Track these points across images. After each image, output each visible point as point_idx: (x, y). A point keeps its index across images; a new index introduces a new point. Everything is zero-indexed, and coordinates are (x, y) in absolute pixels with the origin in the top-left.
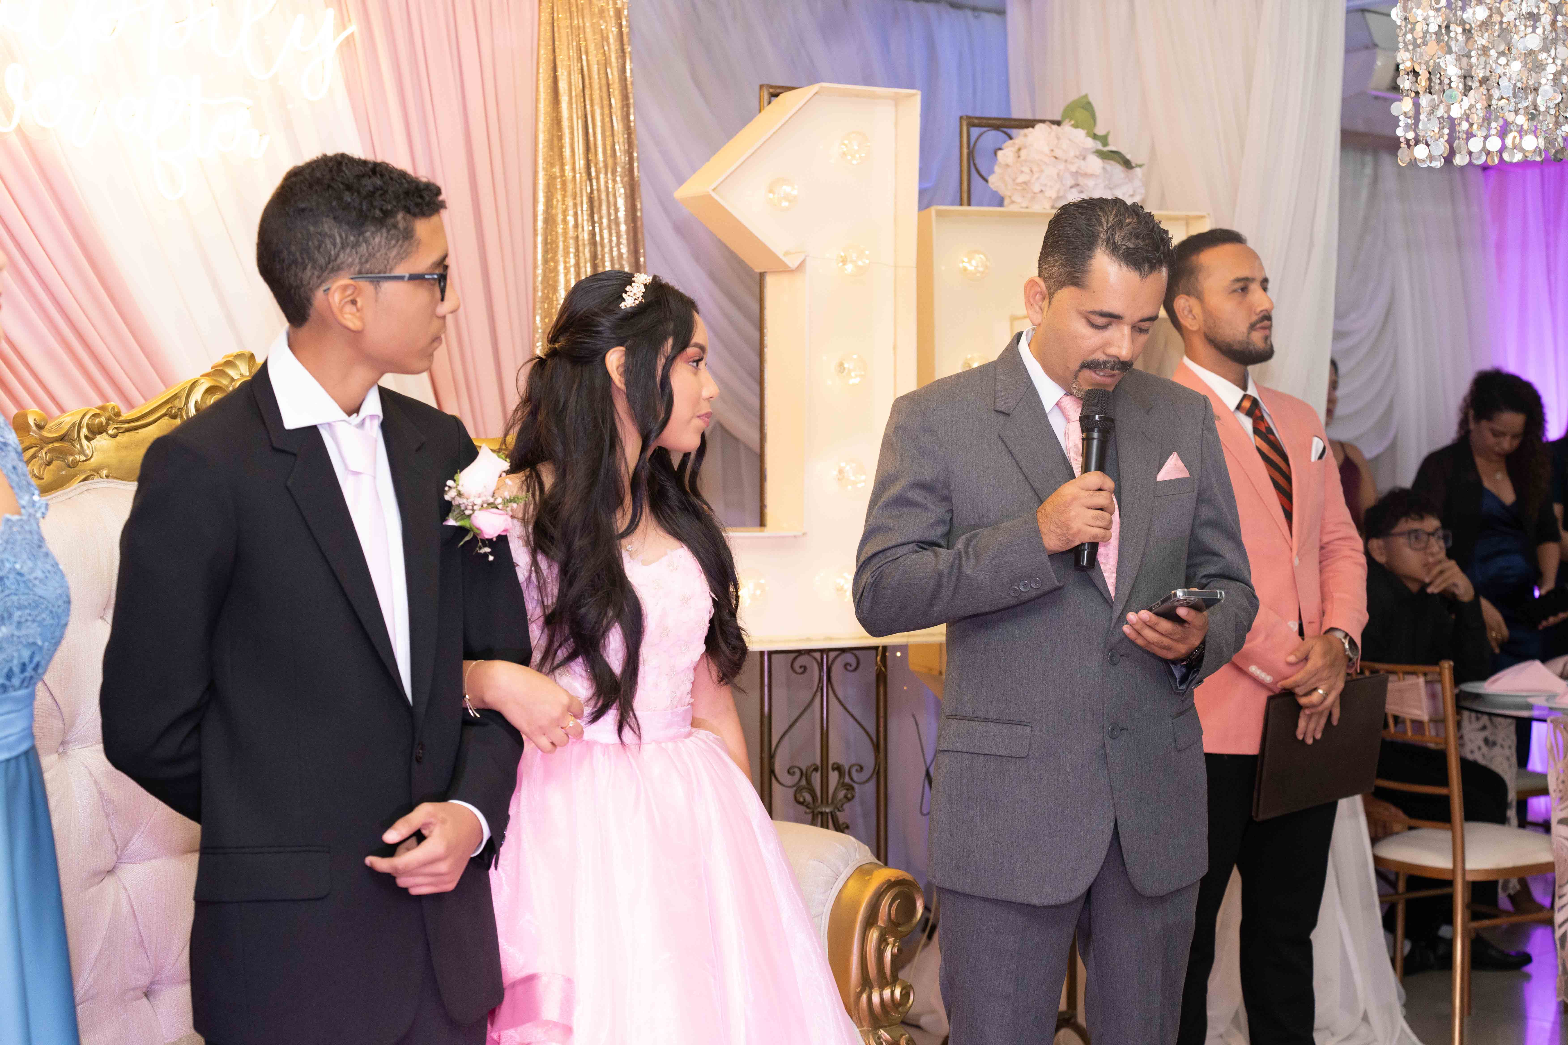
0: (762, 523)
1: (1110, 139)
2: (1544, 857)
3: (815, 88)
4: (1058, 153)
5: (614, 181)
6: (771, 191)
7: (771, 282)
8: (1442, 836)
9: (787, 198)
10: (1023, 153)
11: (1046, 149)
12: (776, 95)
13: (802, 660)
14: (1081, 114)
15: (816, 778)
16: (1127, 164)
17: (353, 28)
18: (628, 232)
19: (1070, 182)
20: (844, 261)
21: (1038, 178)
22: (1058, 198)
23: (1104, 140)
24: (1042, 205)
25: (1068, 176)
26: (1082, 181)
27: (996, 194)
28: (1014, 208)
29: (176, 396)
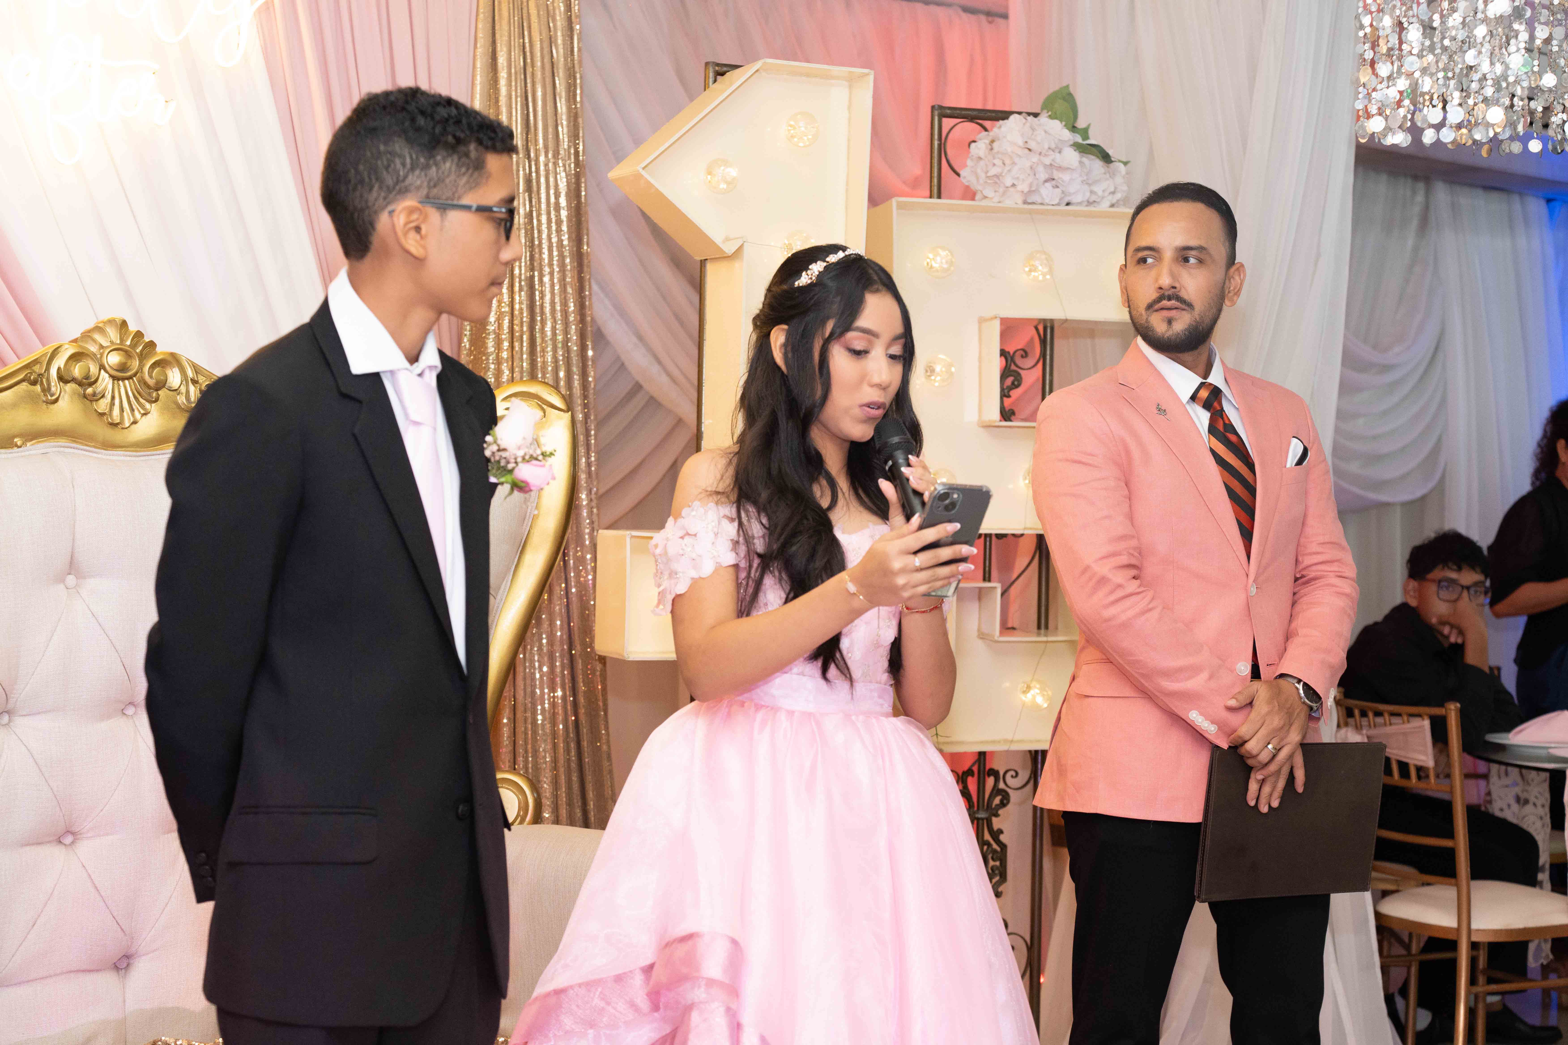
1: (1091, 133)
3: (759, 64)
4: (1032, 145)
5: (555, 164)
6: (709, 172)
7: (710, 268)
8: (1446, 892)
9: (728, 180)
10: (995, 145)
11: (1020, 142)
12: (722, 74)
14: (1060, 106)
16: (1106, 158)
18: (569, 217)
19: (1043, 175)
21: (1009, 171)
22: (1030, 192)
23: (1085, 133)
24: (1014, 200)
25: (1041, 169)
26: (1056, 175)
27: (967, 188)
28: (984, 203)
29: (36, 362)
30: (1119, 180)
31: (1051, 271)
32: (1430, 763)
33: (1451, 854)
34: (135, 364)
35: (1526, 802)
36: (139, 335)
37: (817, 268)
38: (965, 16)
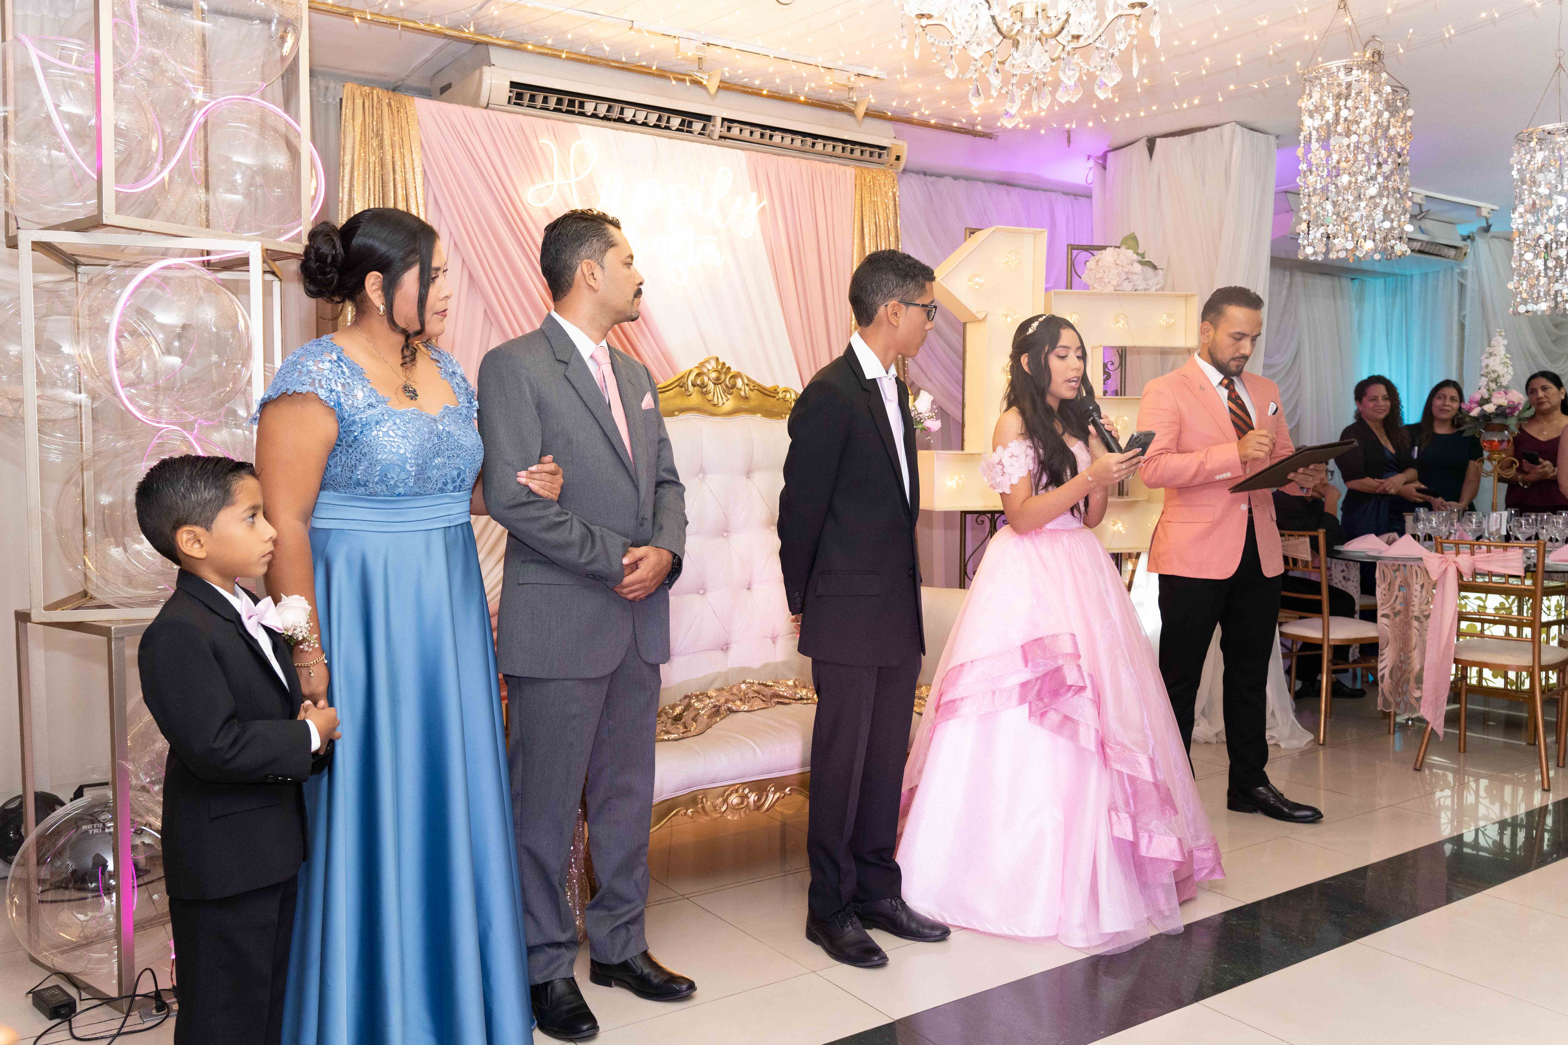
0: (962, 449)
1: (1146, 255)
2: (1373, 634)
3: (993, 228)
4: (1118, 262)
6: (970, 281)
7: (969, 327)
8: (1317, 622)
9: (978, 284)
10: (1100, 263)
11: (1112, 260)
12: (973, 233)
13: (982, 518)
14: (1131, 243)
16: (1155, 267)
17: (765, 202)
19: (1124, 277)
20: (1007, 316)
21: (1107, 275)
22: (1118, 285)
23: (1143, 256)
24: (1110, 289)
25: (1123, 274)
26: (1130, 276)
27: (1085, 284)
28: (1095, 291)
29: (682, 377)
30: (1160, 278)
31: (1127, 324)
32: (1309, 559)
33: (1319, 603)
34: (723, 377)
35: (1349, 580)
36: (724, 364)
37: (1035, 325)
38: (1063, 196)
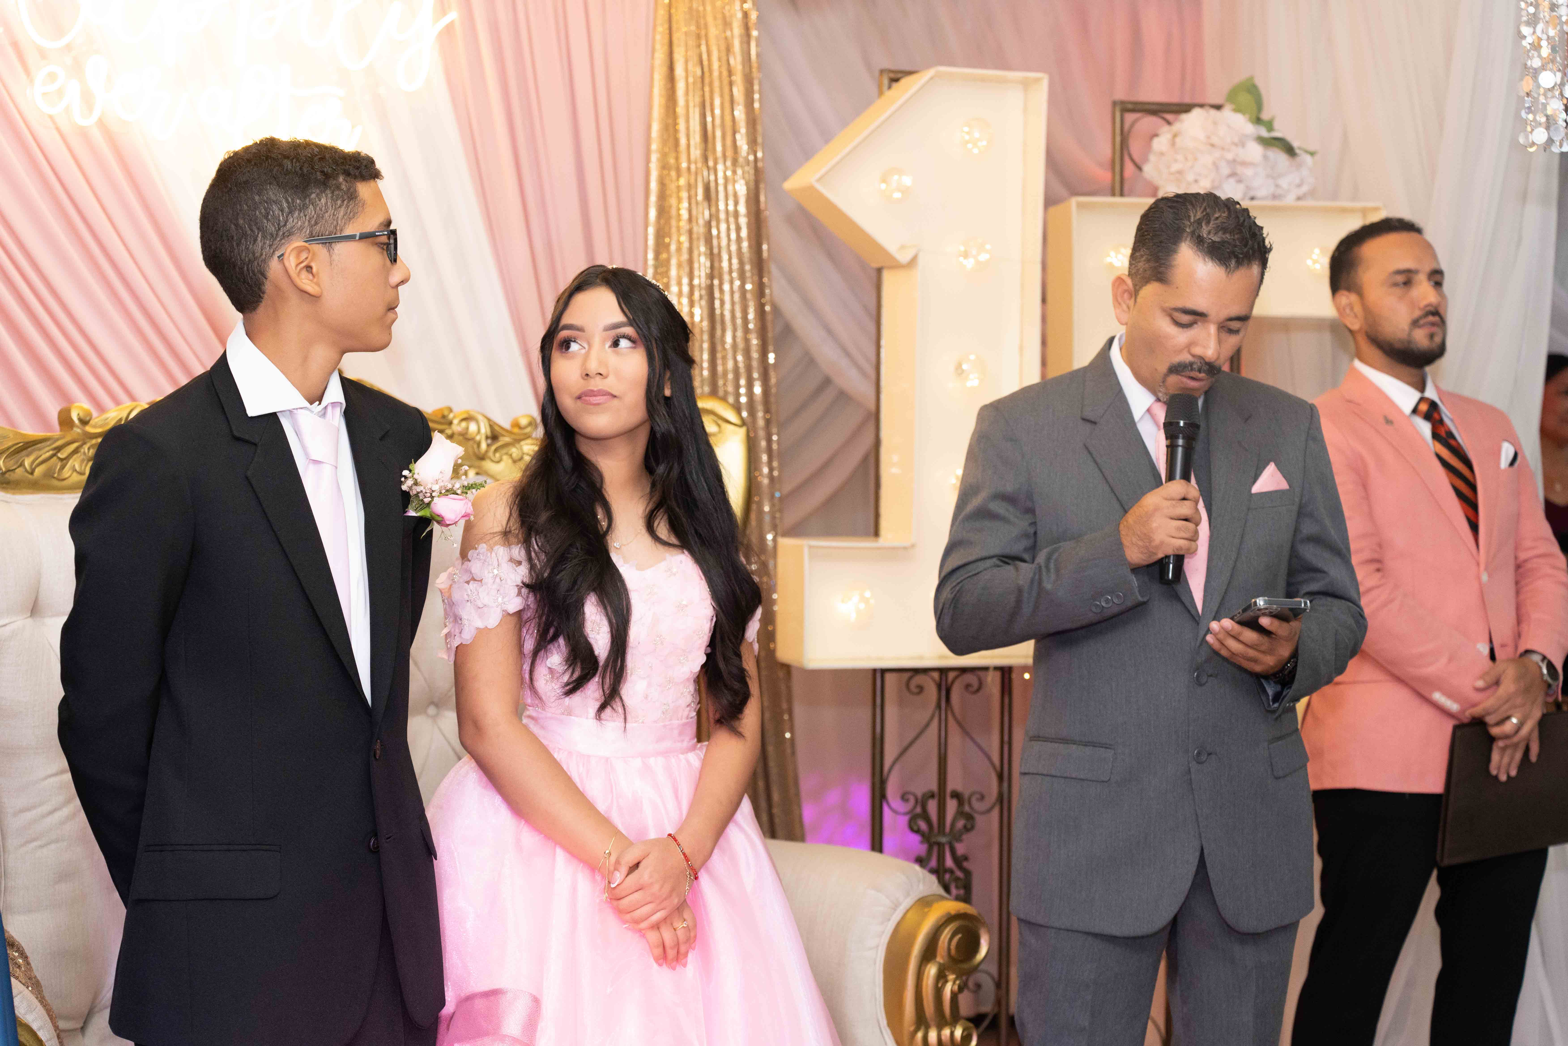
0: (876, 533)
1: (1276, 125)
3: (933, 72)
4: (1215, 140)
6: (884, 180)
7: (886, 276)
9: (901, 187)
10: (1177, 141)
11: (1202, 136)
12: (896, 80)
13: (919, 679)
14: (1245, 98)
15: (932, 807)
16: (1290, 151)
17: (453, 15)
18: (749, 227)
19: (1225, 170)
20: (964, 254)
21: (1192, 167)
23: (1269, 126)
25: (1223, 164)
26: (1239, 170)
27: (1150, 183)
30: (1305, 172)
